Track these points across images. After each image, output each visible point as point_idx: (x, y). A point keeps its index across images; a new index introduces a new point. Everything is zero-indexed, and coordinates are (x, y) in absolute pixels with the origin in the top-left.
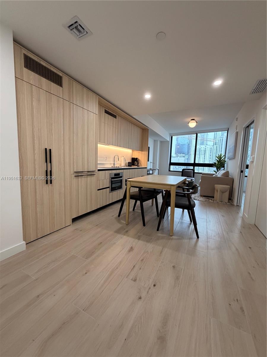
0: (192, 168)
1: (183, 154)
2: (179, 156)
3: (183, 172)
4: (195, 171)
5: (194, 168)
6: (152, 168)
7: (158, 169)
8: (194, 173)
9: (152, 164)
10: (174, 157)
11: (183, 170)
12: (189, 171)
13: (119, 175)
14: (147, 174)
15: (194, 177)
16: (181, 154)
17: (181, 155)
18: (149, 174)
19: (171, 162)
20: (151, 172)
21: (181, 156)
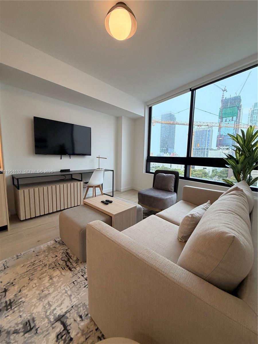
2: (221, 149)
10: (215, 150)
12: (166, 175)
16: (224, 146)
17: (224, 147)
19: (151, 155)
21: (223, 149)
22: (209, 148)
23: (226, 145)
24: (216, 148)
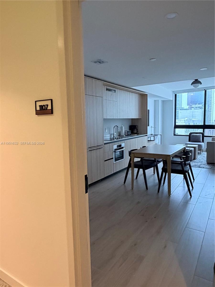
0: (201, 130)
1: (199, 104)
2: (193, 108)
3: (191, 136)
4: (205, 135)
5: (204, 131)
6: (153, 134)
7: (161, 134)
8: (203, 136)
9: (153, 128)
10: (186, 109)
11: (191, 134)
12: (197, 134)
13: (121, 146)
14: (147, 141)
15: (203, 142)
16: (196, 104)
17: (196, 106)
18: (151, 140)
19: (177, 124)
20: (152, 139)
22: (179, 107)
23: (199, 103)
24: (187, 107)
